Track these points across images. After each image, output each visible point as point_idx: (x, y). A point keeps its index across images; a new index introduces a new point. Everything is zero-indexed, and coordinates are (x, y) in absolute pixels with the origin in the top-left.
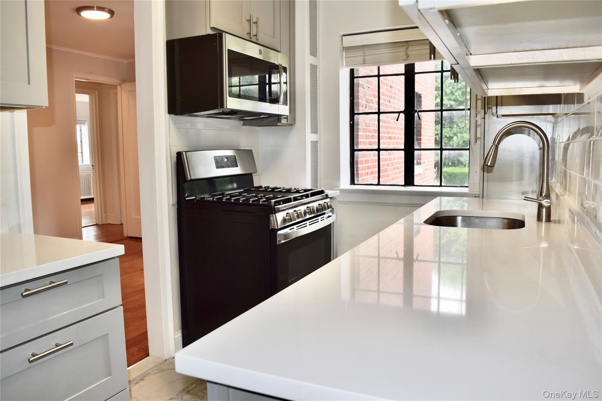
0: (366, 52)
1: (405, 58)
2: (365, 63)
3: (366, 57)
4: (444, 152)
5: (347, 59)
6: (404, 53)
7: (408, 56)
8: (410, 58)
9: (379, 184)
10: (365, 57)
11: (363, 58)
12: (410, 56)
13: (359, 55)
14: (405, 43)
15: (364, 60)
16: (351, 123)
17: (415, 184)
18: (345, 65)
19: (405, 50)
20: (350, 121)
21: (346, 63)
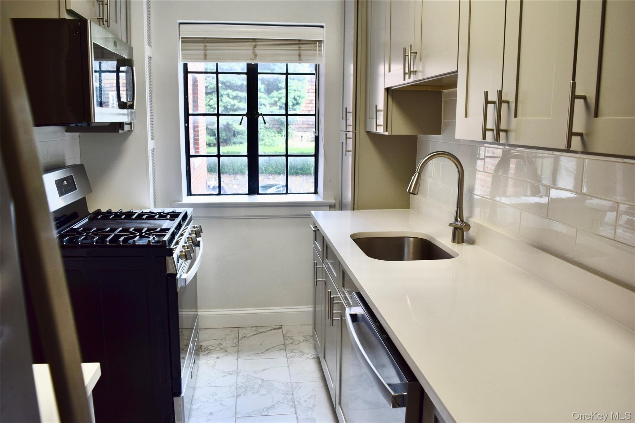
0: (207, 46)
1: (253, 57)
2: (207, 58)
3: (208, 52)
4: (289, 158)
5: (184, 52)
6: (251, 52)
7: (256, 56)
8: (258, 58)
9: (219, 194)
10: (206, 51)
11: (204, 52)
12: (258, 55)
13: (199, 49)
14: (252, 40)
15: (205, 55)
16: (186, 125)
17: (260, 192)
18: (182, 59)
19: (253, 48)
20: (185, 123)
21: (182, 56)
